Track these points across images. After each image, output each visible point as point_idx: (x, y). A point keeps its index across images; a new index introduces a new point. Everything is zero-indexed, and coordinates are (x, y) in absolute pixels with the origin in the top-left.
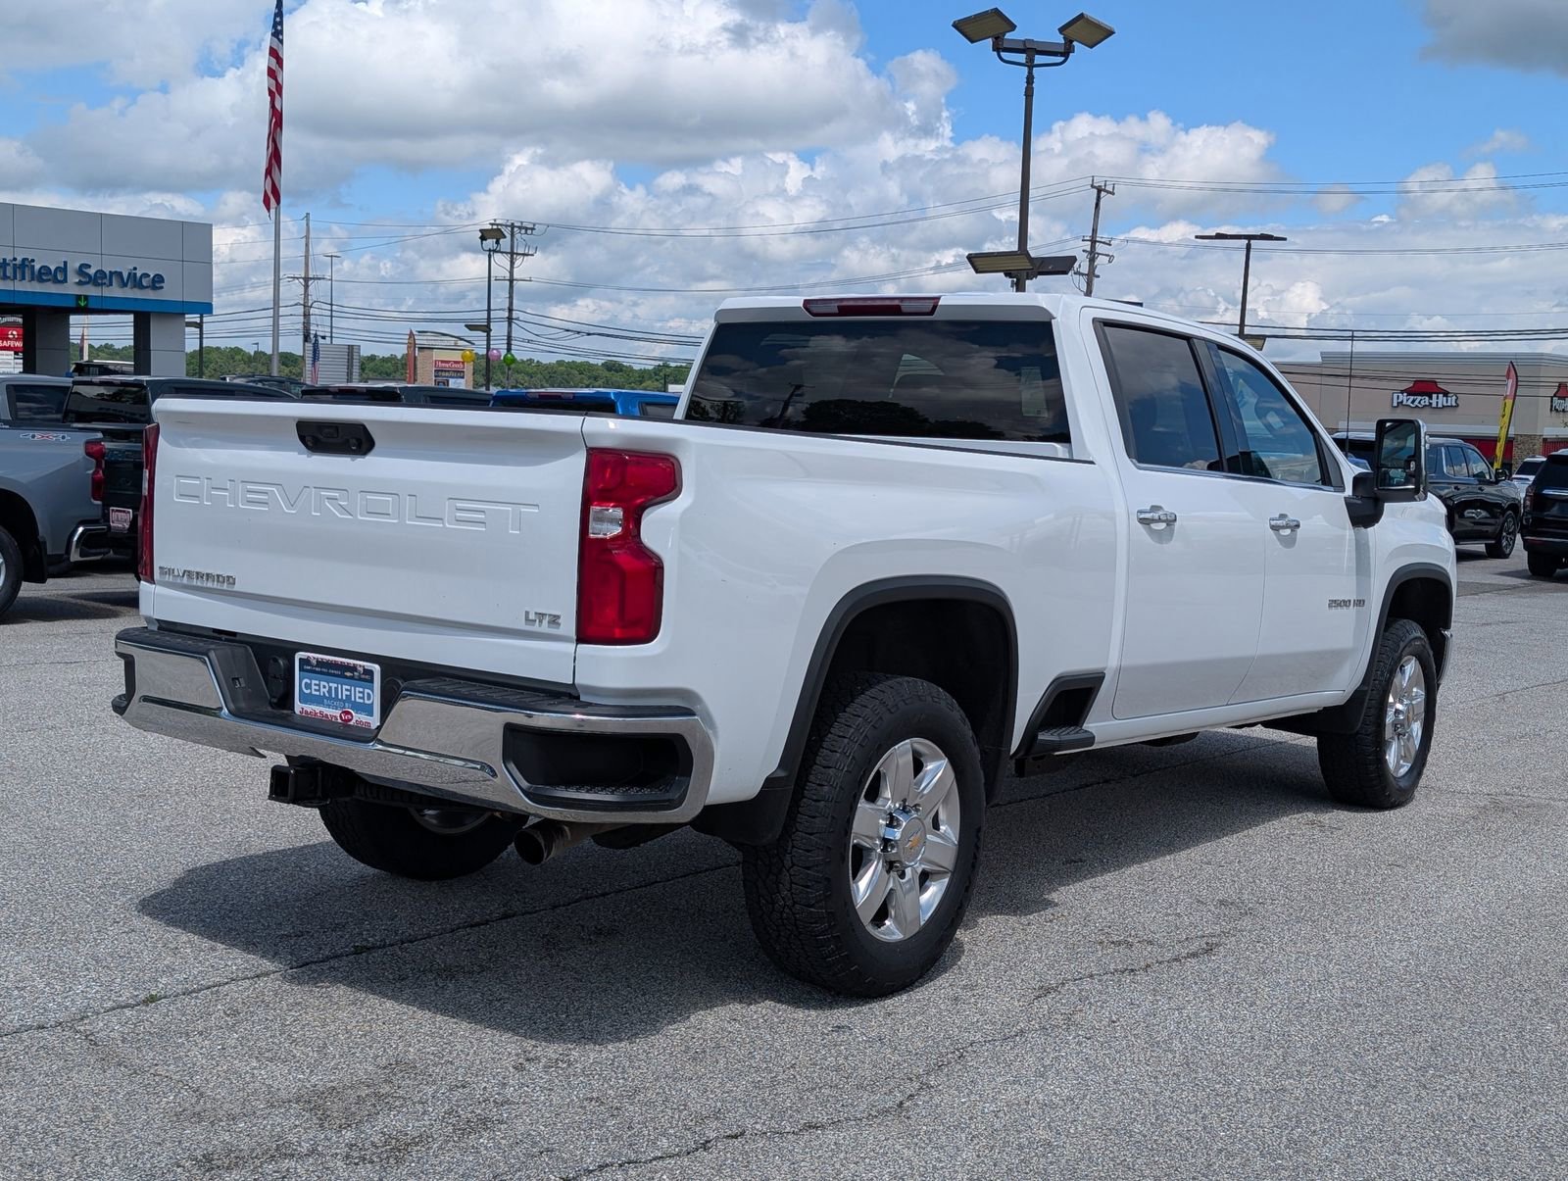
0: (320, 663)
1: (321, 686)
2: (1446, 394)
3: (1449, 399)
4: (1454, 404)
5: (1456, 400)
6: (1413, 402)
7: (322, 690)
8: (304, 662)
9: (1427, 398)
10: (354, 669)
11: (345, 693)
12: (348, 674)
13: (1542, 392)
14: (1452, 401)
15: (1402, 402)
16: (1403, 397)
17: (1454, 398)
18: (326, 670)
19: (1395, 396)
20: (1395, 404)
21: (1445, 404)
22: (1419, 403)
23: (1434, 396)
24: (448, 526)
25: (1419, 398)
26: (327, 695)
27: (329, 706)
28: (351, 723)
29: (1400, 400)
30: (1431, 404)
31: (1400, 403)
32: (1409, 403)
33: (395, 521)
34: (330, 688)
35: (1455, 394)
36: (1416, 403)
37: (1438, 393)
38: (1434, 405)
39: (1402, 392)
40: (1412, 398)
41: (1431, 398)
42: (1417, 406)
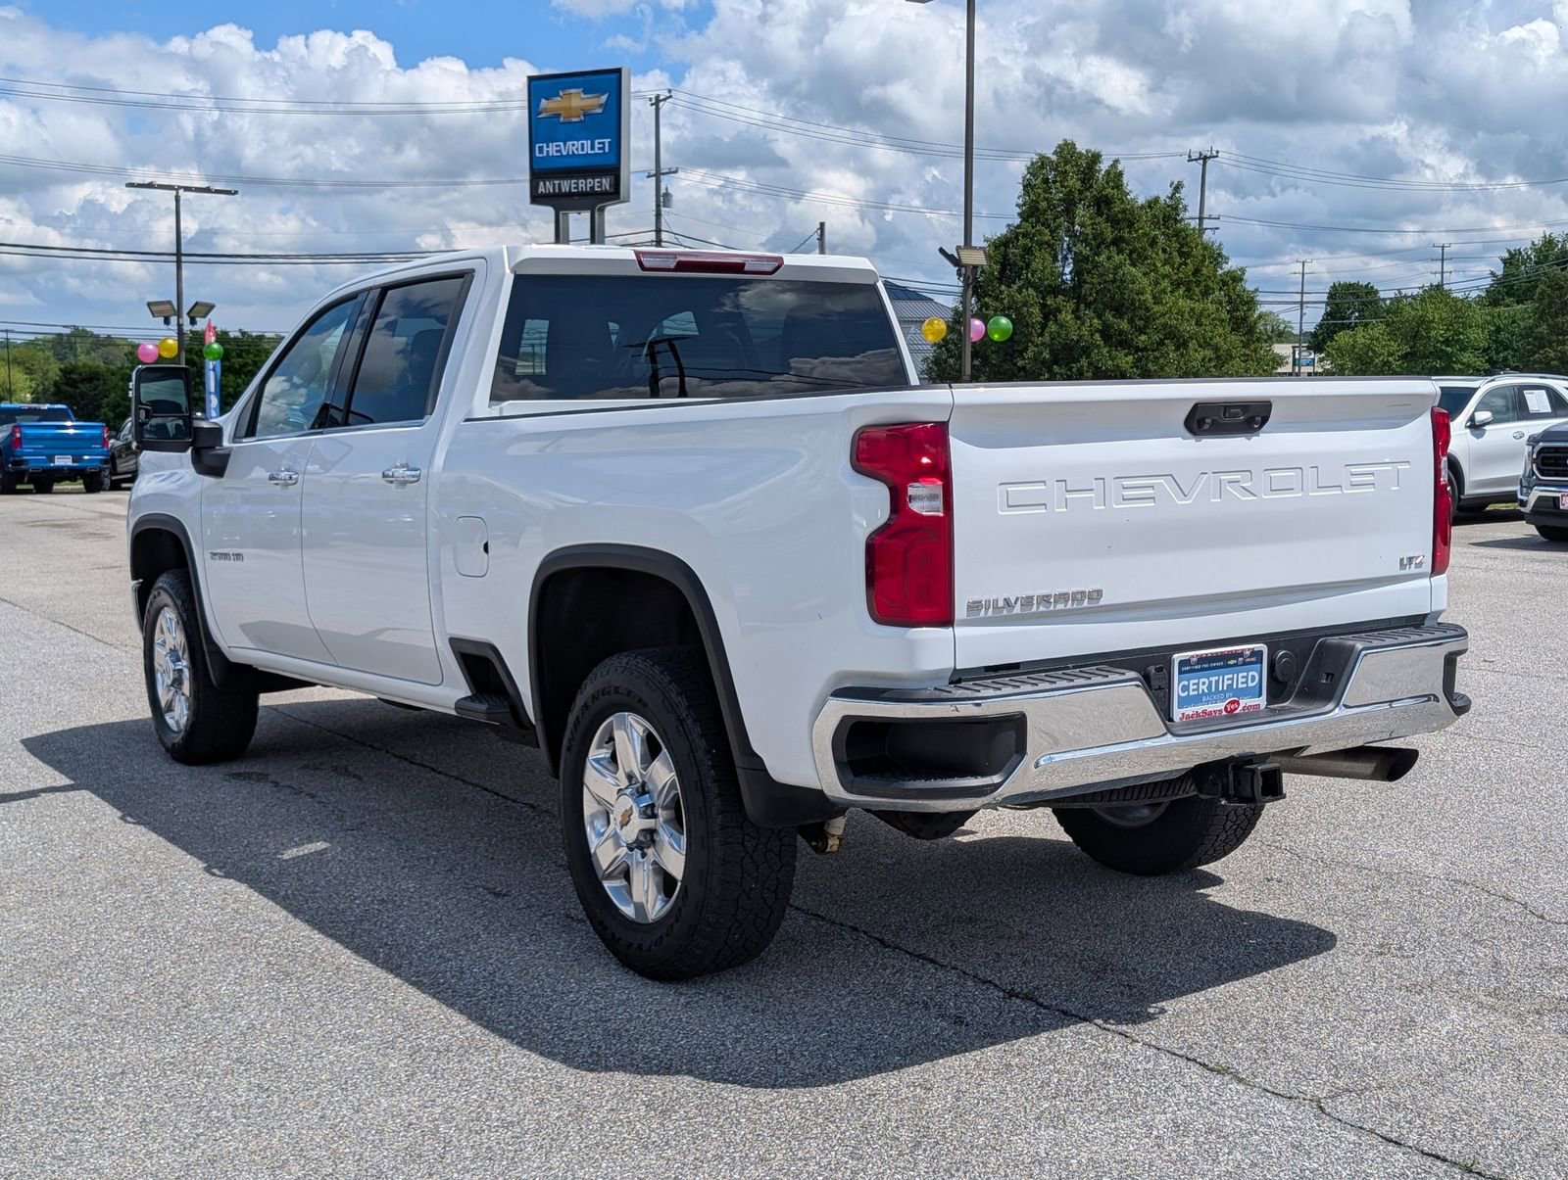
0: (1202, 660)
1: (1200, 683)
7: (1201, 687)
8: (1182, 663)
10: (1241, 654)
11: (1226, 682)
12: (1232, 662)
18: (1207, 664)
24: (1345, 492)
26: (1206, 691)
27: (1208, 702)
28: (1237, 711)
33: (1300, 495)
34: (1210, 682)
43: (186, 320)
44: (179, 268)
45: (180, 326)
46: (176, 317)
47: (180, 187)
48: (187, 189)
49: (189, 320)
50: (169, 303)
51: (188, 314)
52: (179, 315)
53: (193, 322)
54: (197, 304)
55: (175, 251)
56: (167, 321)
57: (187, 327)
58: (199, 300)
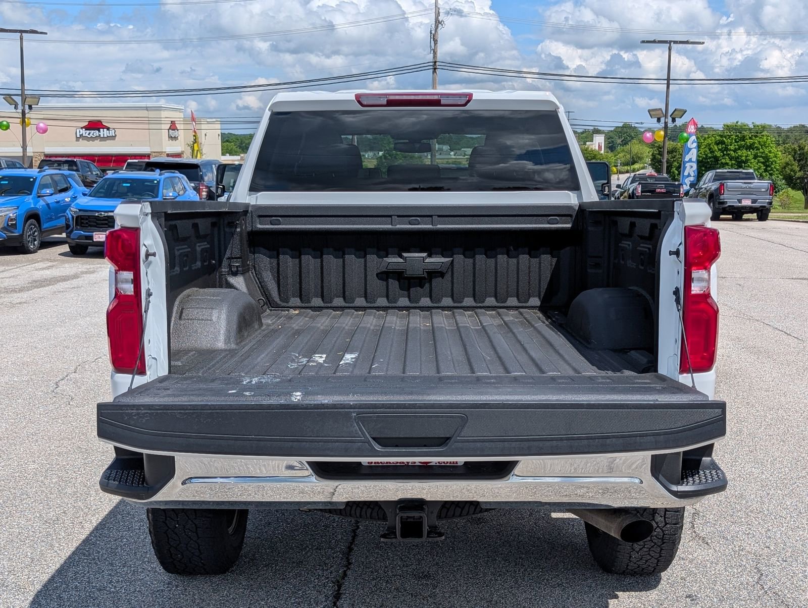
2: (108, 129)
3: (110, 131)
4: (114, 135)
5: (115, 132)
6: (89, 134)
9: (97, 131)
13: (163, 126)
14: (112, 133)
15: (82, 134)
16: (83, 131)
17: (113, 131)
19: (78, 131)
20: (78, 136)
21: (108, 135)
22: (93, 135)
23: (101, 130)
25: (93, 131)
29: (81, 133)
30: (100, 135)
31: (81, 135)
32: (87, 135)
35: (114, 129)
36: (91, 135)
37: (103, 128)
38: (102, 136)
39: (82, 128)
40: (88, 132)
41: (99, 131)
42: (91, 137)
43: (670, 120)
44: (668, 87)
45: (666, 123)
46: (664, 118)
47: (670, 42)
48: (675, 42)
49: (671, 119)
50: (660, 109)
51: (671, 116)
52: (666, 116)
53: (674, 120)
54: (675, 110)
55: (666, 78)
56: (659, 120)
57: (670, 125)
58: (677, 108)
